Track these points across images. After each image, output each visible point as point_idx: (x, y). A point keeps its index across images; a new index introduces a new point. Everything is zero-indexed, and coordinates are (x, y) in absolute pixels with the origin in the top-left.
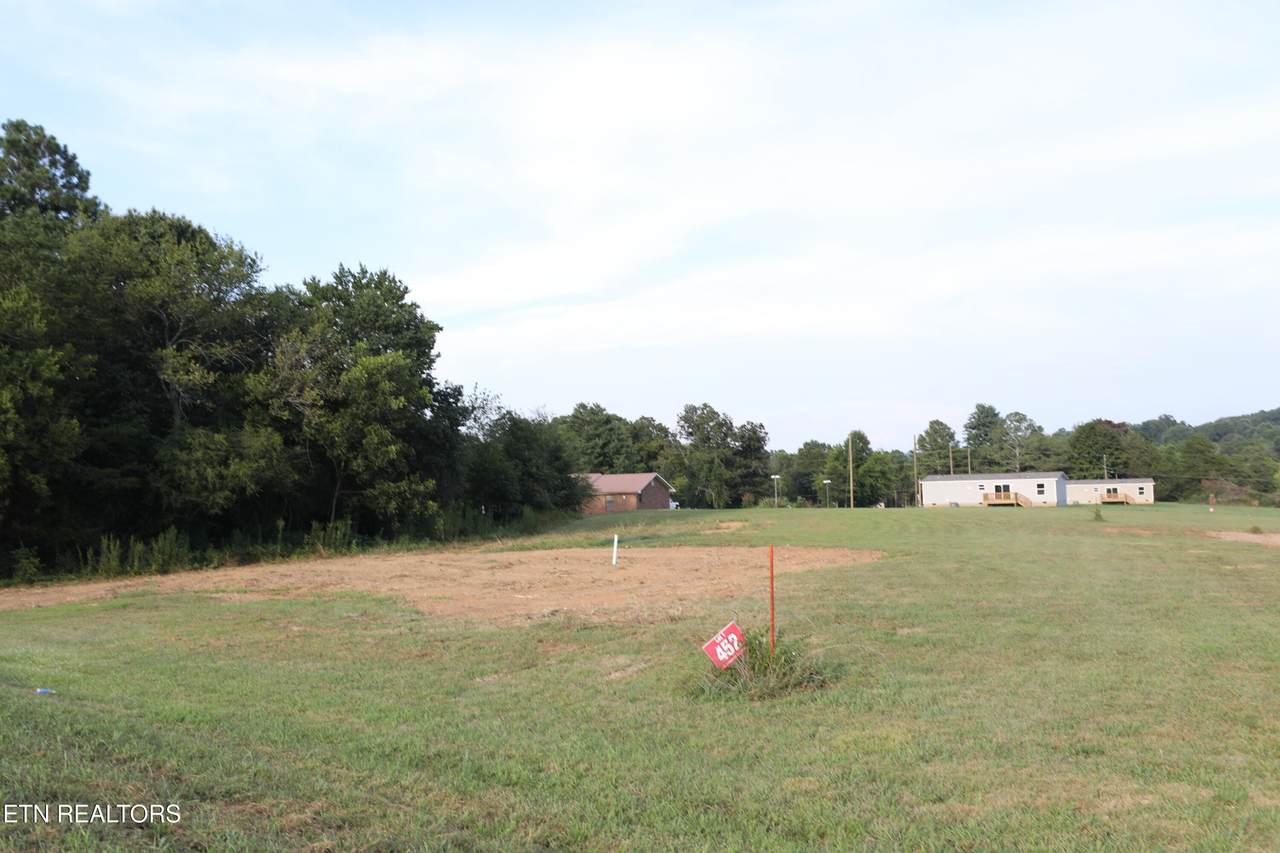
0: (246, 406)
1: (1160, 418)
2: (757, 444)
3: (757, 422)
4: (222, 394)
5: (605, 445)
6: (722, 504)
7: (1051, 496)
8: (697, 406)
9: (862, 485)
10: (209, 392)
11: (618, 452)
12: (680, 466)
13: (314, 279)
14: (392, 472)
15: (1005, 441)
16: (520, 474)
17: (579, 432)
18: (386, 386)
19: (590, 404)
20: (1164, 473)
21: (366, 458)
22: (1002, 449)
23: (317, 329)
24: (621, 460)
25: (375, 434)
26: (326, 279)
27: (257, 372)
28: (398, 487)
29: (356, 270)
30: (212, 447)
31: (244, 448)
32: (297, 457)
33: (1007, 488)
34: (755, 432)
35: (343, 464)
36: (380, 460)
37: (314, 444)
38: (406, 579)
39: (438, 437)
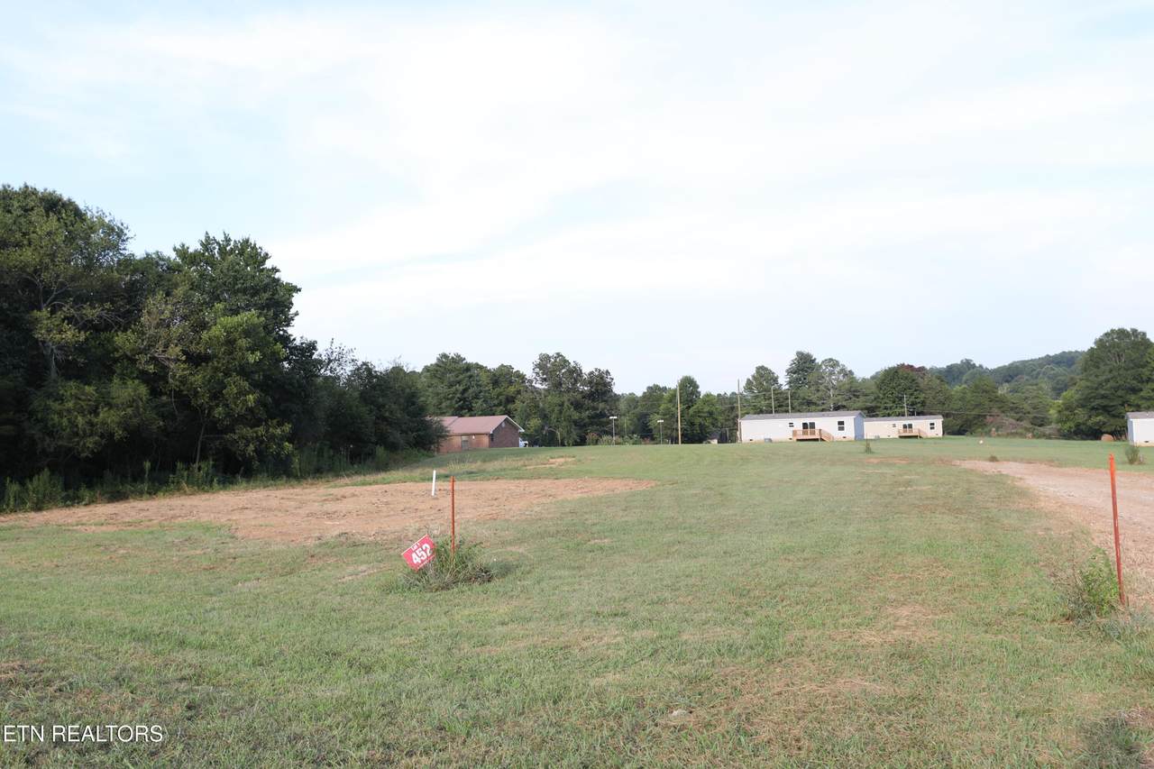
0: (116, 361)
1: (962, 361)
2: (604, 389)
3: (603, 369)
4: (93, 350)
5: (465, 391)
6: (570, 442)
7: (849, 432)
8: (551, 355)
9: (692, 424)
10: (81, 348)
11: (476, 397)
12: (535, 409)
13: (183, 246)
14: (251, 419)
15: (821, 384)
16: (374, 417)
17: (441, 379)
18: (243, 342)
19: (451, 353)
20: (956, 410)
21: (227, 406)
22: (818, 391)
23: (179, 292)
24: (479, 404)
25: (235, 384)
26: (194, 246)
27: (125, 330)
28: (256, 432)
29: (220, 238)
30: (83, 397)
31: (113, 398)
32: (164, 405)
33: (812, 425)
34: (602, 378)
35: (206, 412)
36: (239, 409)
37: (178, 394)
38: (246, 511)
39: (293, 387)
